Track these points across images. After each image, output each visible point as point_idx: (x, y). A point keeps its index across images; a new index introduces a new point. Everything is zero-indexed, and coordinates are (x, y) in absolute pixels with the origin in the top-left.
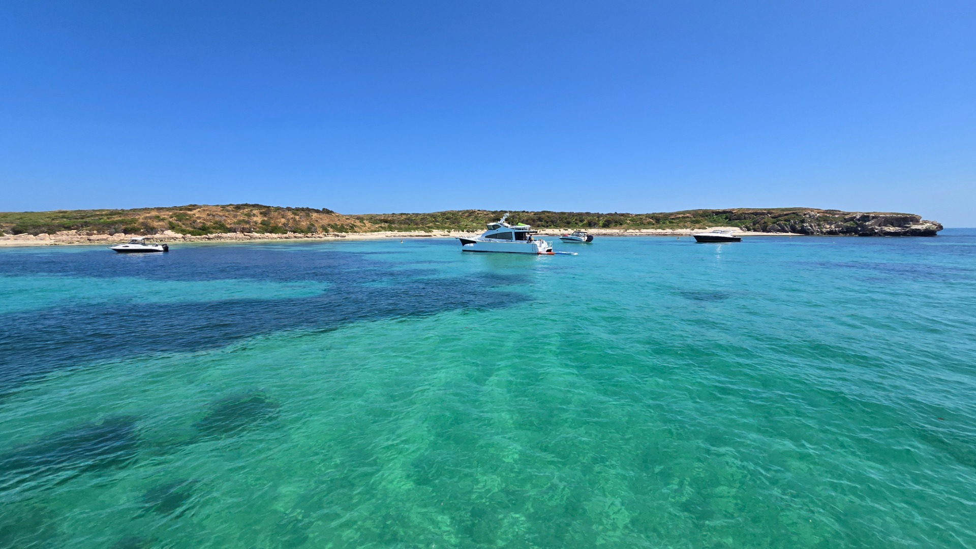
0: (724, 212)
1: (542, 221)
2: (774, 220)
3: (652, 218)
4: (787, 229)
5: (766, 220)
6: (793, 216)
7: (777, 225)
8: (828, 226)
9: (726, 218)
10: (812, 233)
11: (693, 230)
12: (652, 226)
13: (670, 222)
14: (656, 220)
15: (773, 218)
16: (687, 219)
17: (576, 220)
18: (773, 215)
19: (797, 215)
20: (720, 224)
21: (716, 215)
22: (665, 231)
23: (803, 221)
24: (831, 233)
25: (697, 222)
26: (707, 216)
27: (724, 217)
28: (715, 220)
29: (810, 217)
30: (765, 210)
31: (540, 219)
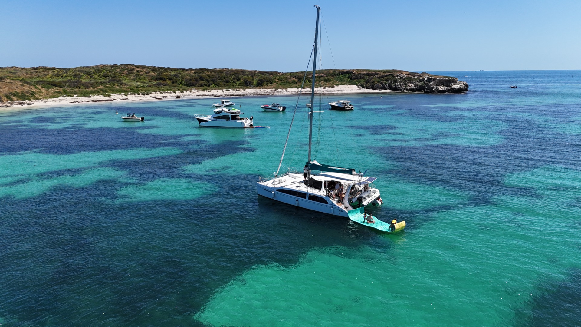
0: (347, 72)
1: (203, 80)
2: (379, 80)
3: (295, 77)
4: (386, 87)
5: (374, 80)
6: (390, 77)
7: (381, 84)
8: (410, 85)
9: (349, 78)
10: (401, 90)
11: (325, 88)
12: (295, 85)
13: (309, 81)
14: (299, 79)
15: (379, 78)
16: (322, 78)
17: (234, 79)
18: (378, 76)
19: (393, 76)
20: (344, 83)
21: (342, 74)
22: (305, 90)
23: (396, 81)
24: (412, 90)
25: (329, 81)
26: (336, 75)
27: (347, 76)
28: (341, 79)
29: (400, 78)
30: (374, 71)
31: (202, 78)
